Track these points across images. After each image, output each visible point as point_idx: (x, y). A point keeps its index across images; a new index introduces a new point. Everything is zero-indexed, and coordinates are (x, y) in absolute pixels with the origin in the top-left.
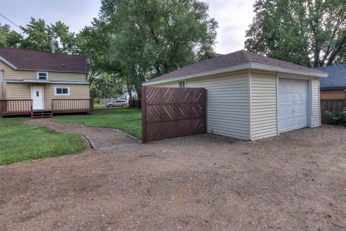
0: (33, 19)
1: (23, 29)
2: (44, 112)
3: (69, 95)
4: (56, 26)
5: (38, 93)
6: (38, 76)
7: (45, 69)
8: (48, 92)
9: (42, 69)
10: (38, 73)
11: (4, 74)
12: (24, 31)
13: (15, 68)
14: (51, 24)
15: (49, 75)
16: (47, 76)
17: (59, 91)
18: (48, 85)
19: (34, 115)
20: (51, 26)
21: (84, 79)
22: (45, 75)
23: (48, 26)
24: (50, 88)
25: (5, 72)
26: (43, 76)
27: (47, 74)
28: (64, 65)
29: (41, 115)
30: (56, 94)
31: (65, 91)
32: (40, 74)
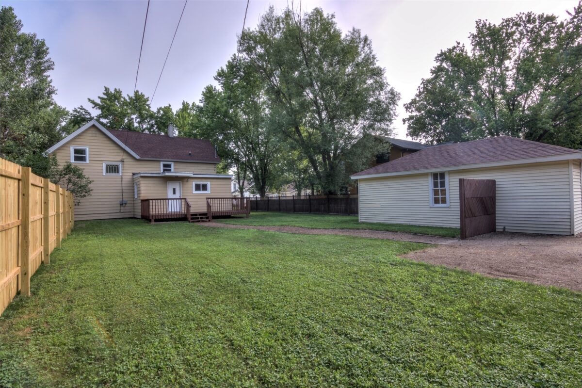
0: (107, 89)
1: (93, 102)
2: (200, 215)
3: (209, 192)
4: (134, 98)
5: (174, 190)
6: (162, 168)
7: (172, 159)
8: (185, 189)
9: (168, 158)
10: (162, 164)
11: (125, 166)
12: (93, 106)
13: (137, 157)
14: (128, 95)
15: (174, 166)
16: (172, 168)
17: (198, 187)
18: (186, 180)
19: (192, 219)
20: (127, 98)
21: (214, 171)
22: (169, 166)
23: (124, 98)
24: (189, 183)
25: (125, 163)
26: (167, 167)
27: (172, 164)
28: (190, 152)
29: (198, 218)
30: (195, 192)
31: (205, 187)
32: (165, 166)
